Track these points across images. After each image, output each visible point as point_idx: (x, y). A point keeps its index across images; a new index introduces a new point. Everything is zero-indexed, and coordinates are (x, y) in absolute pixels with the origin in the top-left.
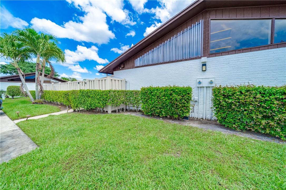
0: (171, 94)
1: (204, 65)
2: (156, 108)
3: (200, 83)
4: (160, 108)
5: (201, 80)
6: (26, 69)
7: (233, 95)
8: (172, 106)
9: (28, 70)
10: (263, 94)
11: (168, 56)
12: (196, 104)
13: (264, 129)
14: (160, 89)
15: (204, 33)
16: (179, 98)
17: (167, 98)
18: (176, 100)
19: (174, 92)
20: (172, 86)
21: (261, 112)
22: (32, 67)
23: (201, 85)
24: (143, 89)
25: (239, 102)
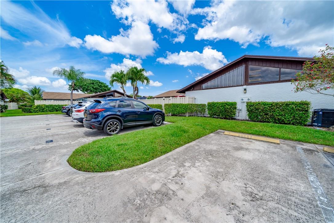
0: (225, 106)
1: (245, 90)
2: (217, 113)
3: (242, 100)
4: (219, 113)
5: (243, 98)
6: (89, 86)
7: (253, 105)
8: (226, 112)
9: (90, 86)
10: (264, 105)
11: (224, 84)
12: (240, 111)
13: (265, 119)
14: (219, 103)
15: (245, 72)
16: (229, 107)
17: (223, 107)
18: (228, 109)
19: (226, 104)
20: (226, 101)
21: (264, 113)
22: (93, 84)
23: (243, 101)
24: (209, 103)
25: (255, 108)
